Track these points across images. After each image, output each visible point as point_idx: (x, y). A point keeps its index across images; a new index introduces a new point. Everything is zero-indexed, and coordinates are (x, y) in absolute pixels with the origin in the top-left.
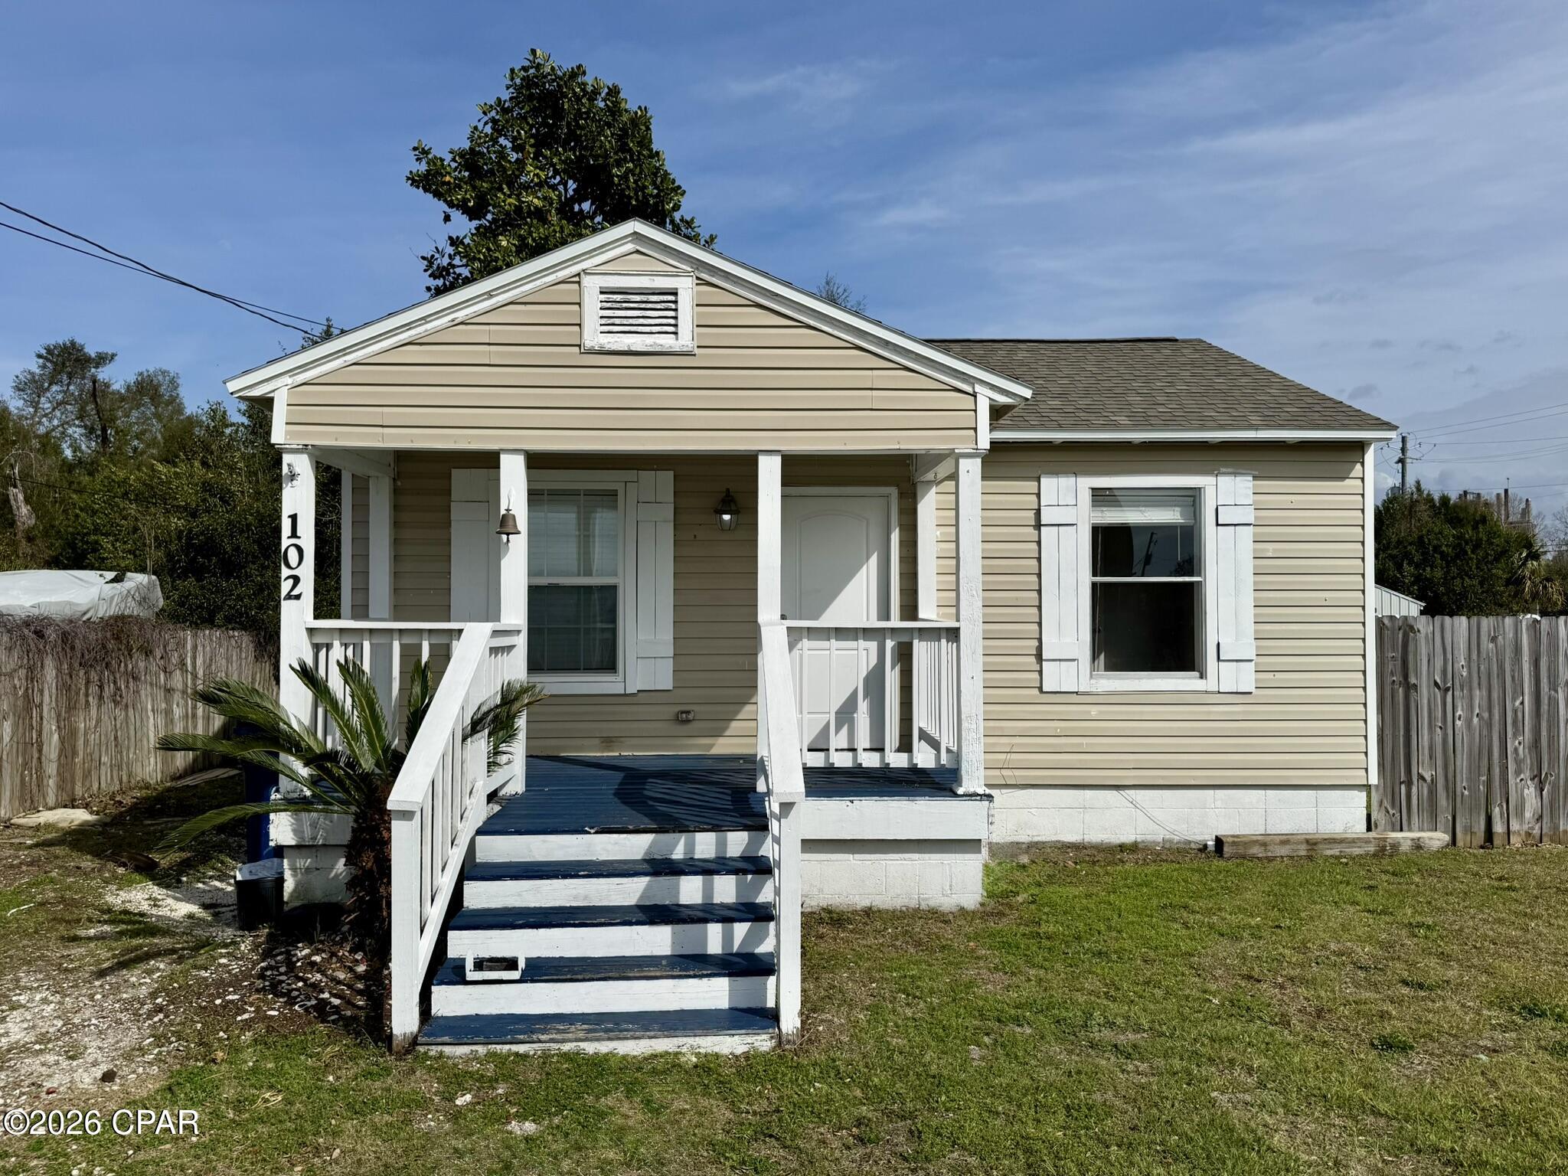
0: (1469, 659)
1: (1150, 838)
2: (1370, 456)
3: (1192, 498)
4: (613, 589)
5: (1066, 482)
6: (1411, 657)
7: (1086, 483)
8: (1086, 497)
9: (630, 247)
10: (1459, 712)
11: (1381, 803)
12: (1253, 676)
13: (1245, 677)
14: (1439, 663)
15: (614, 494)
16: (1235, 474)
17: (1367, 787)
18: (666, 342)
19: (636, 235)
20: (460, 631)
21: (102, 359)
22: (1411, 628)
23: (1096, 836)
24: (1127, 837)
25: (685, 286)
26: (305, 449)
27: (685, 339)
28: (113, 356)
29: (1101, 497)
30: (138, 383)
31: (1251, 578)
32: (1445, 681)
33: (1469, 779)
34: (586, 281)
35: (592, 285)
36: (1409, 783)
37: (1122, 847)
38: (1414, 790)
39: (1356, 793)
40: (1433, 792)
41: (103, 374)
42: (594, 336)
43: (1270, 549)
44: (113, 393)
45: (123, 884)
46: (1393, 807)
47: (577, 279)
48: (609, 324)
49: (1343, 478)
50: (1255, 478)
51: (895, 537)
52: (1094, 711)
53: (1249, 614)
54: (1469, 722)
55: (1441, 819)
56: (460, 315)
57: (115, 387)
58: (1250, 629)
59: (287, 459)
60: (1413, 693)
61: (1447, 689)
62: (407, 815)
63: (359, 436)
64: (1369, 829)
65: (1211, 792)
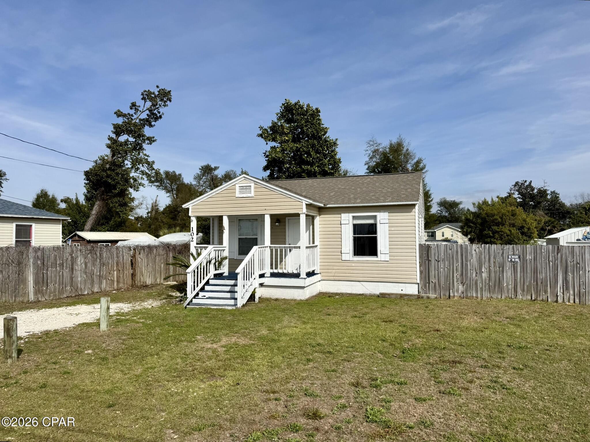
0: (444, 254)
1: (366, 293)
2: (417, 207)
3: (375, 217)
4: (257, 239)
5: (347, 215)
6: (429, 254)
7: (351, 215)
8: (351, 218)
9: (243, 179)
10: (442, 267)
11: (422, 287)
12: (389, 257)
13: (387, 258)
14: (437, 255)
15: (257, 219)
16: (384, 212)
17: (418, 284)
18: (249, 195)
19: (244, 177)
20: (208, 247)
21: (216, 168)
22: (429, 246)
23: (354, 292)
24: (361, 292)
25: (253, 185)
26: (194, 216)
27: (252, 194)
28: (218, 167)
29: (354, 218)
30: (225, 175)
31: (388, 235)
32: (438, 259)
33: (445, 283)
34: (236, 185)
35: (237, 186)
36: (429, 283)
37: (360, 295)
38: (430, 285)
39: (415, 285)
40: (435, 286)
41: (216, 172)
42: (238, 195)
43: (393, 229)
44: (218, 178)
45: (174, 292)
46: (425, 289)
47: (235, 185)
48: (240, 192)
49: (410, 212)
50: (389, 213)
51: (311, 227)
52: (353, 264)
53: (388, 243)
54: (444, 269)
55: (437, 292)
56: (217, 192)
57: (219, 176)
58: (388, 247)
59: (191, 218)
60: (430, 262)
61: (439, 261)
62: (189, 273)
63: (204, 214)
64: (419, 293)
65: (380, 283)
